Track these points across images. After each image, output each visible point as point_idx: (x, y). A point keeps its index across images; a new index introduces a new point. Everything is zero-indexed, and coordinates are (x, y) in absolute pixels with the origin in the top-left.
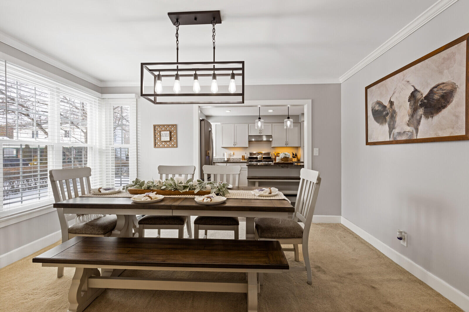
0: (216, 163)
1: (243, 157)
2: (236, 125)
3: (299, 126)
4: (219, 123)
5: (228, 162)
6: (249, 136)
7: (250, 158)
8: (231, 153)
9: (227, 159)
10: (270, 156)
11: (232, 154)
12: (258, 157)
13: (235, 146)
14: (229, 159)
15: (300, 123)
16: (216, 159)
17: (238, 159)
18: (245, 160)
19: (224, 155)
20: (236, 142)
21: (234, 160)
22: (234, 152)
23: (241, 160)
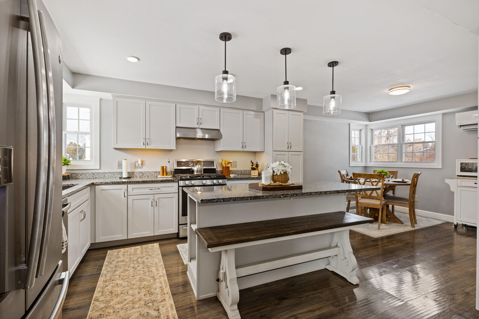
0: (99, 185)
1: (164, 170)
2: (148, 103)
3: (262, 117)
4: (108, 96)
5: (130, 180)
6: (176, 127)
7: (177, 171)
8: (136, 162)
9: (129, 173)
10: (215, 167)
11: (140, 162)
12: (195, 168)
13: (148, 147)
14: (133, 173)
15: (263, 112)
16: (100, 174)
17: (153, 174)
18: (167, 176)
19: (121, 165)
20: (148, 139)
21: (144, 175)
22: (143, 159)
23: (160, 175)
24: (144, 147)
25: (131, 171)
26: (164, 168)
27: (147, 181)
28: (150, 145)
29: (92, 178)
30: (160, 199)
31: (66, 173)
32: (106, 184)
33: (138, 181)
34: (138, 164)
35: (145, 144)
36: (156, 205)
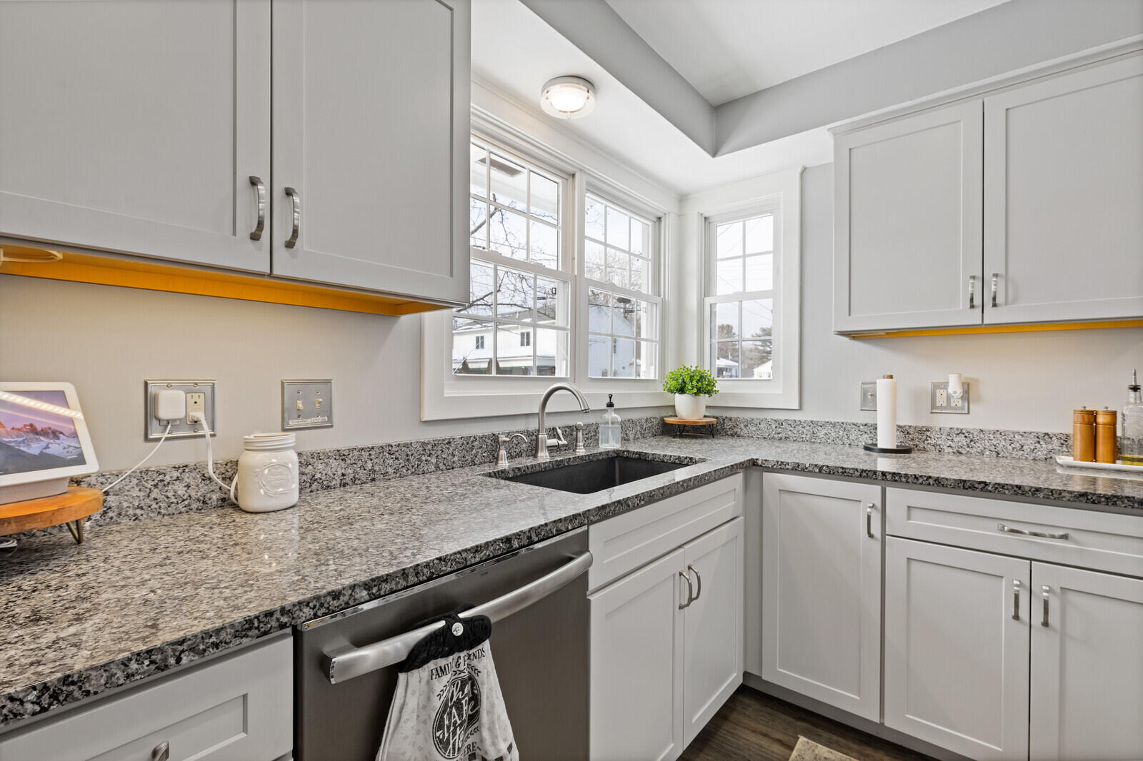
0: (772, 470)
1: (1098, 432)
5: (900, 464)
8: (936, 386)
9: (903, 430)
11: (954, 388)
13: (992, 317)
14: (923, 431)
16: (800, 428)
17: (1029, 443)
18: (1119, 465)
19: (874, 395)
20: (996, 275)
21: (978, 446)
22: (969, 374)
23: (1069, 453)
24: (974, 318)
25: (914, 424)
26: (1101, 419)
27: (986, 484)
28: (1006, 303)
29: (776, 436)
30: (1072, 597)
31: (705, 416)
32: (798, 469)
33: (935, 475)
34: (949, 397)
35: (977, 301)
36: (1046, 624)
